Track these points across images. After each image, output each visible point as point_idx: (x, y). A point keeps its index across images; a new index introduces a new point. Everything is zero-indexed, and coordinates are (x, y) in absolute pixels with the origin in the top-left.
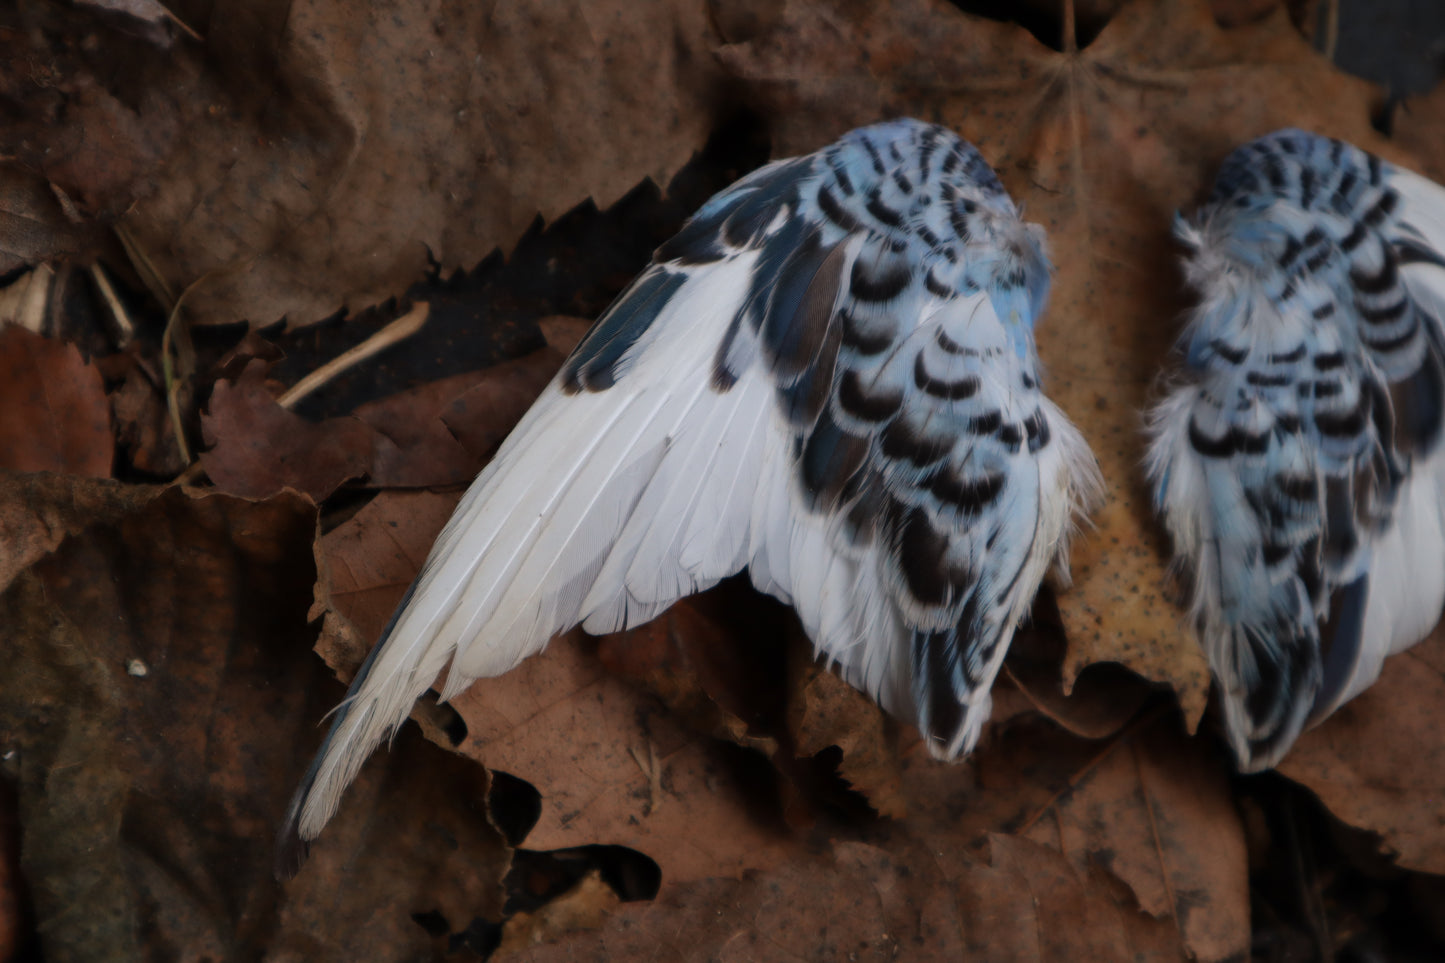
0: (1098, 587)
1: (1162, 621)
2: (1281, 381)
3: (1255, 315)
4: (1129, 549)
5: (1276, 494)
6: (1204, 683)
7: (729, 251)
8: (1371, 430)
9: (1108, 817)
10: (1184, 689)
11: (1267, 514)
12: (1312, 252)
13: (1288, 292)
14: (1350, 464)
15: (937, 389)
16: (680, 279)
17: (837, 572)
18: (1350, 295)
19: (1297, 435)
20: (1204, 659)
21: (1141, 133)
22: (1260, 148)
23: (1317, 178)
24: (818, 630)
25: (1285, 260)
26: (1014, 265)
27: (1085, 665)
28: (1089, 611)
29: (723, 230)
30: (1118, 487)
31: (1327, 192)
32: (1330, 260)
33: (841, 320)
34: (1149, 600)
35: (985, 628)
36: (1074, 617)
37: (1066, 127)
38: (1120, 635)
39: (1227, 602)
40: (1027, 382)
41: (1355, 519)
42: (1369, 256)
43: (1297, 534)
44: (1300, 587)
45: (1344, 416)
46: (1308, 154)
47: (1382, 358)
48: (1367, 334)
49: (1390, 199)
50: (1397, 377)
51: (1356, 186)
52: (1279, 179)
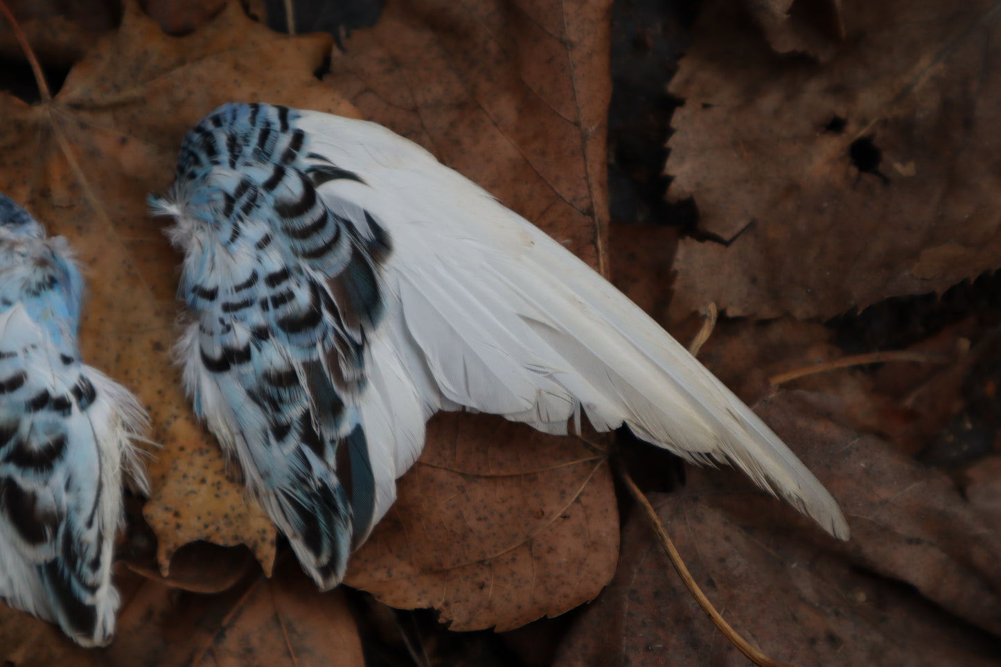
0: (173, 489)
1: (232, 498)
2: (247, 304)
4: (194, 451)
5: (267, 387)
6: (271, 536)
8: (327, 317)
9: (254, 641)
10: (255, 545)
11: (266, 404)
12: (244, 199)
13: (236, 234)
14: (319, 347)
18: (279, 223)
19: (269, 341)
20: (268, 518)
21: (123, 141)
22: (200, 130)
23: (240, 141)
25: (228, 210)
27: (174, 551)
28: (167, 509)
30: (177, 408)
31: (248, 151)
32: (258, 202)
34: (218, 485)
35: (84, 548)
36: (157, 515)
37: (62, 157)
38: (199, 518)
39: (265, 475)
40: (67, 360)
41: (335, 388)
42: (292, 187)
43: (293, 413)
44: (307, 450)
45: (302, 315)
46: (232, 124)
47: (317, 262)
48: (299, 249)
49: (299, 138)
50: (333, 273)
51: (271, 137)
52: (212, 151)
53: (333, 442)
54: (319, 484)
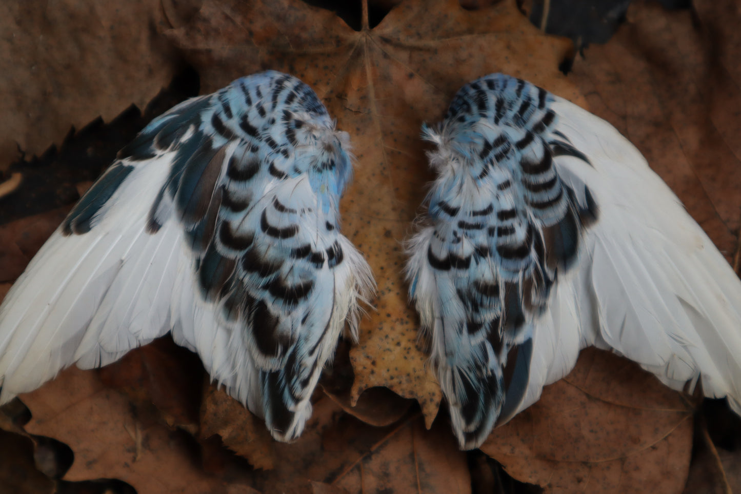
0: (375, 344)
1: (415, 362)
2: (478, 227)
3: (465, 187)
4: (397, 320)
5: (474, 291)
6: (437, 399)
7: (159, 152)
8: (533, 254)
9: (392, 469)
10: (424, 403)
11: (469, 304)
12: (499, 150)
13: (484, 173)
14: (521, 274)
15: (274, 232)
16: (130, 169)
17: (221, 335)
18: (520, 175)
19: (487, 259)
20: (439, 386)
21: (411, 76)
22: (475, 86)
23: (506, 105)
24: (212, 367)
25: (484, 154)
26: (325, 158)
27: (364, 389)
28: (368, 357)
29: (155, 140)
30: (393, 284)
31: (511, 114)
32: (509, 155)
33: (222, 191)
34: (408, 350)
35: (302, 369)
36: (359, 359)
37: (364, 74)
38: (388, 370)
39: (449, 354)
40: (329, 227)
41: (523, 307)
42: (535, 151)
43: (487, 316)
44: (489, 346)
45: (516, 247)
46: (502, 90)
47: (539, 212)
48: (530, 199)
49: (550, 117)
50: (548, 224)
51: (529, 109)
52: (482, 106)
53: (508, 345)
54: (490, 373)
